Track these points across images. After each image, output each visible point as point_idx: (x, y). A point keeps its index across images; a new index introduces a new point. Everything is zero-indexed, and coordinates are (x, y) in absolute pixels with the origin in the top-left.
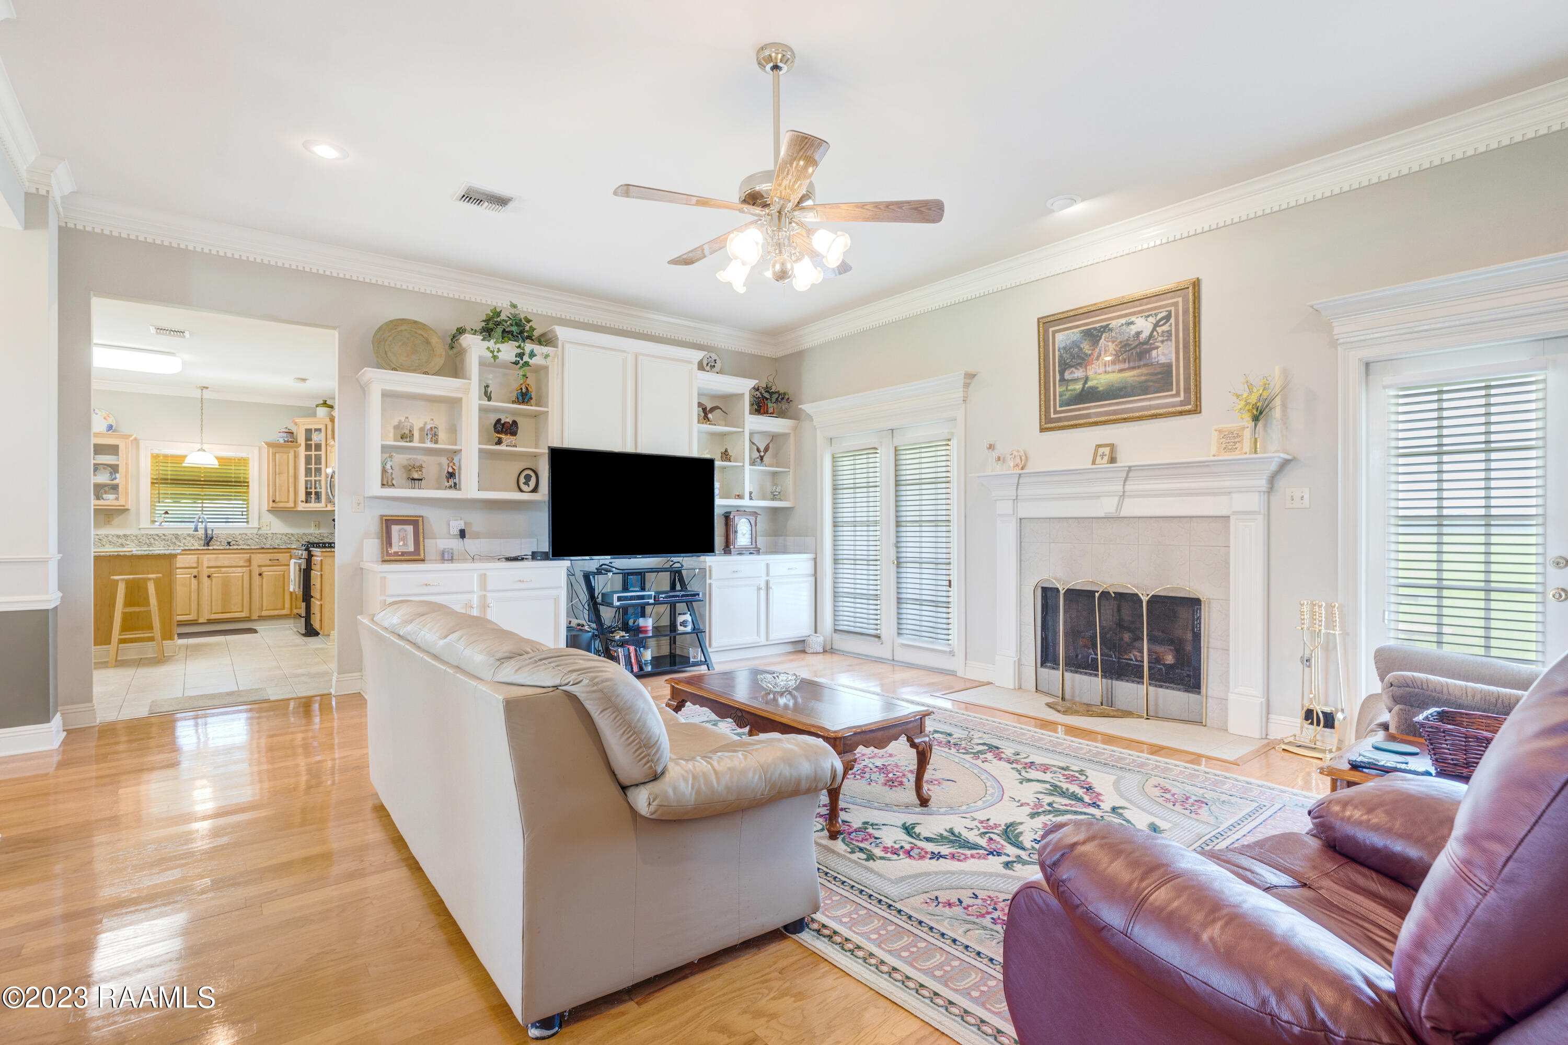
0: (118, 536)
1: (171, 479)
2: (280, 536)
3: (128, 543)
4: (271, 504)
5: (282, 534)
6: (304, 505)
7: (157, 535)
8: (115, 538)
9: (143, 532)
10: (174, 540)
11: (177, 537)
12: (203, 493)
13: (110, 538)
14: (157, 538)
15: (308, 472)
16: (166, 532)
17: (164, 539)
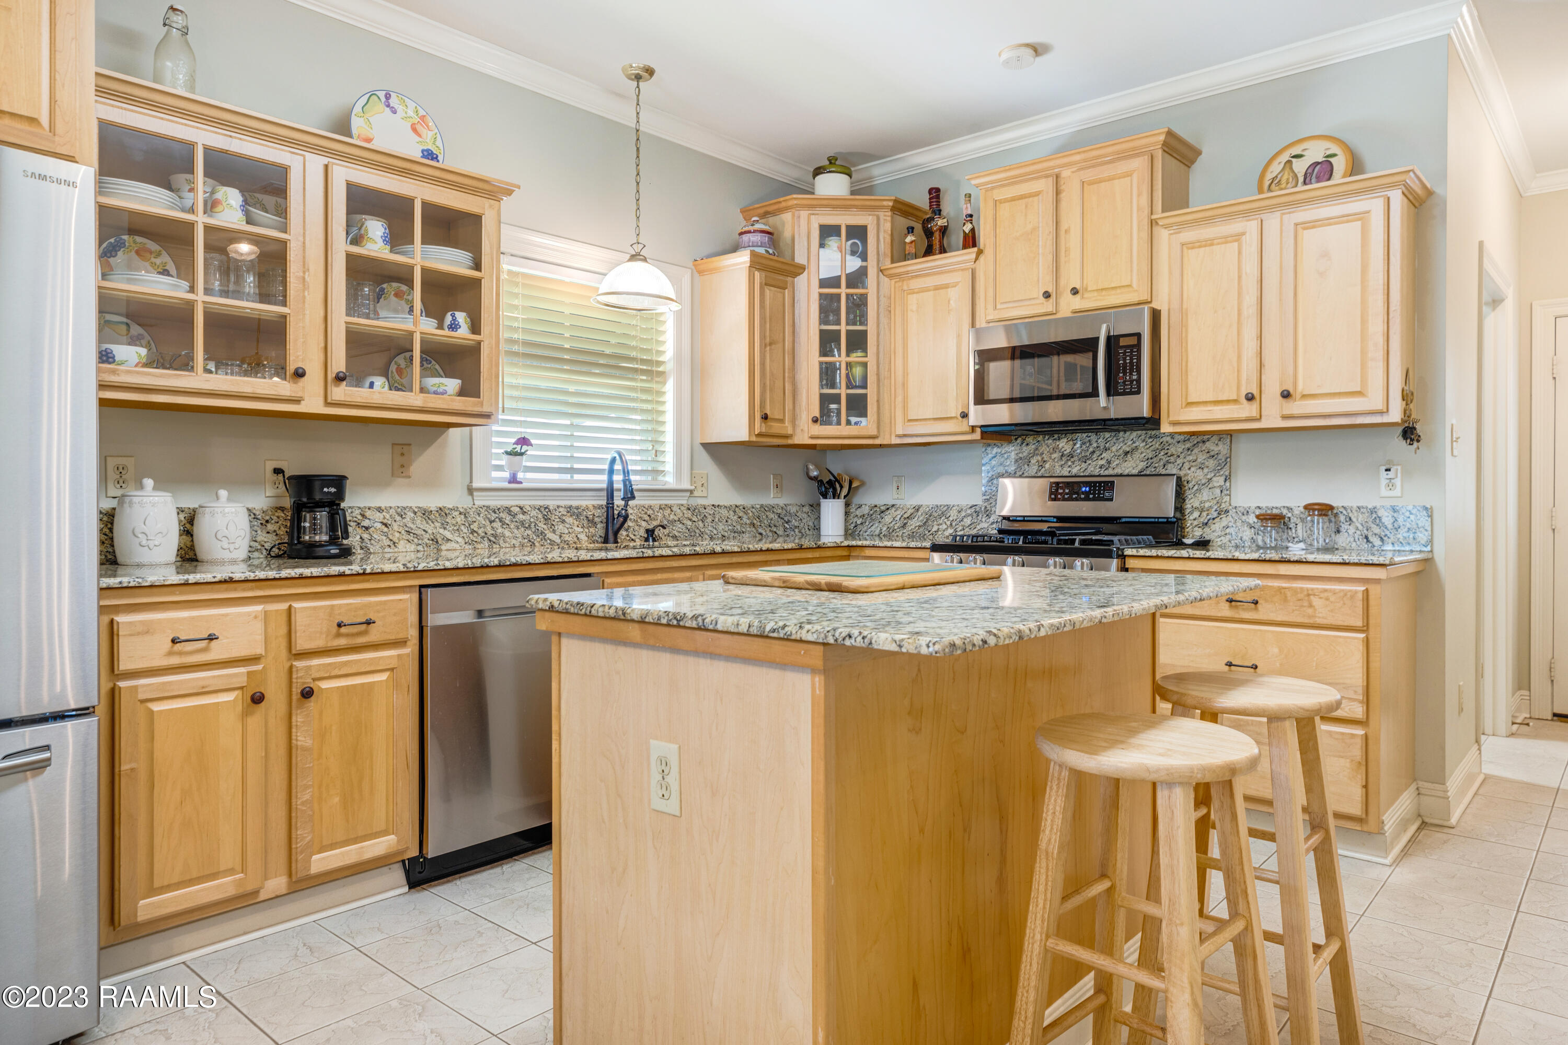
0: (426, 514)
1: (526, 343)
2: (724, 512)
3: (448, 534)
4: (759, 427)
5: (728, 508)
6: (818, 430)
7: (508, 510)
8: (418, 521)
9: (481, 500)
10: (542, 526)
11: (546, 513)
12: (572, 388)
13: (407, 520)
14: (508, 519)
15: (828, 341)
16: (526, 503)
17: (522, 523)
